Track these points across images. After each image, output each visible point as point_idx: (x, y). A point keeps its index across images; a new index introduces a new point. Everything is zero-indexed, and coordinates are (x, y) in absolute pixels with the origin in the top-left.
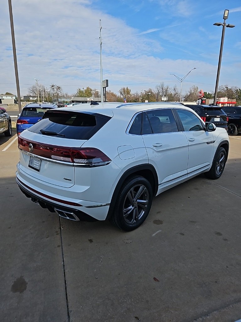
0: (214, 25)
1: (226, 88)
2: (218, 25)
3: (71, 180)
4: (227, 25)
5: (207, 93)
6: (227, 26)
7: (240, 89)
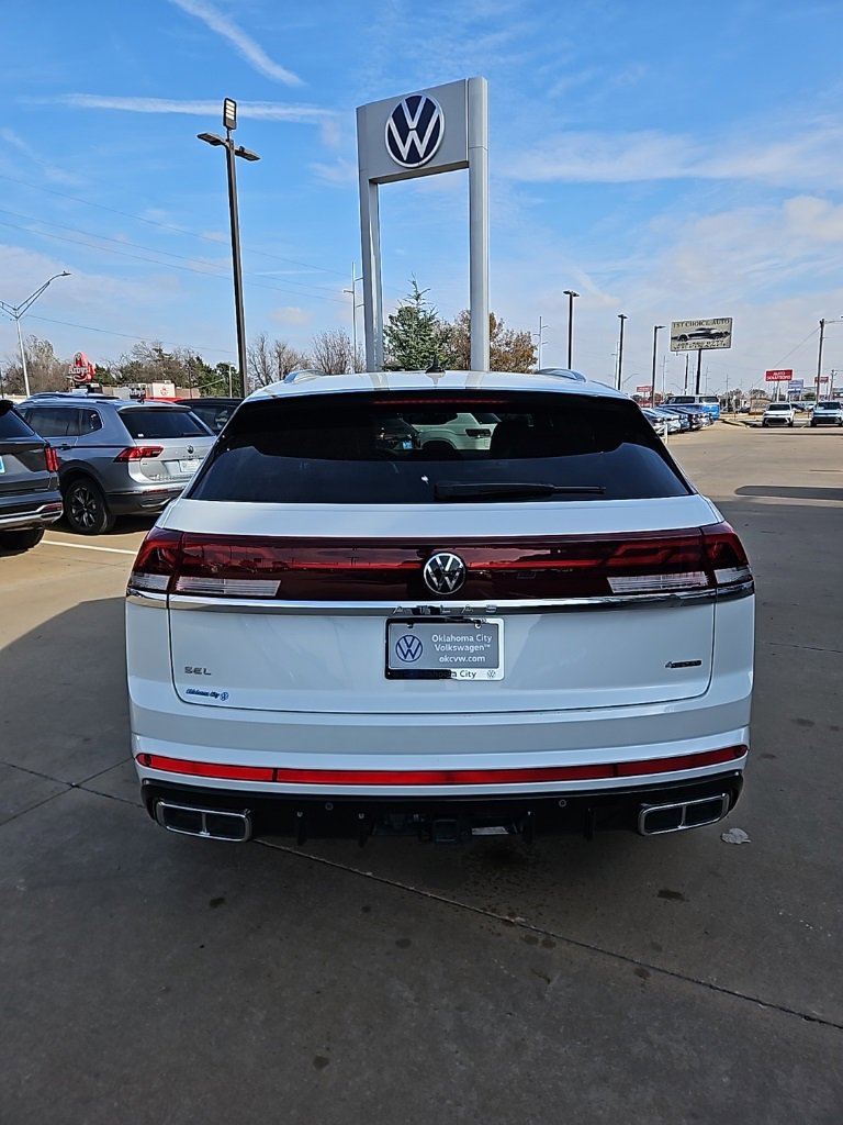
0: (199, 137)
1: (156, 350)
2: (212, 143)
3: (698, 663)
4: (237, 148)
5: (94, 367)
6: (237, 153)
7: (198, 359)
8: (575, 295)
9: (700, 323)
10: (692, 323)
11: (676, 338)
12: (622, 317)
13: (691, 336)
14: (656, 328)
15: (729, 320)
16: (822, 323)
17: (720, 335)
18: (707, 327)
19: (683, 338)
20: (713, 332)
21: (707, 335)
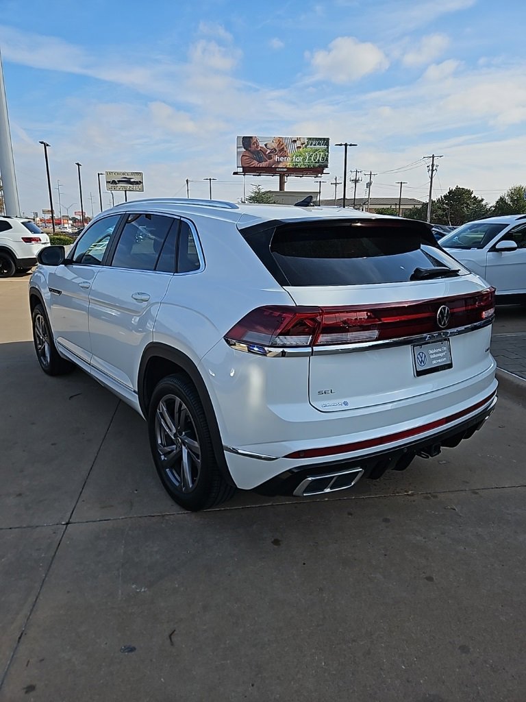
8: (48, 145)
9: (124, 174)
10: (118, 174)
11: (109, 182)
12: (78, 164)
13: (119, 181)
14: (99, 174)
15: (140, 174)
16: (187, 181)
17: (137, 183)
18: (128, 177)
19: (114, 182)
20: (132, 180)
21: (128, 182)
